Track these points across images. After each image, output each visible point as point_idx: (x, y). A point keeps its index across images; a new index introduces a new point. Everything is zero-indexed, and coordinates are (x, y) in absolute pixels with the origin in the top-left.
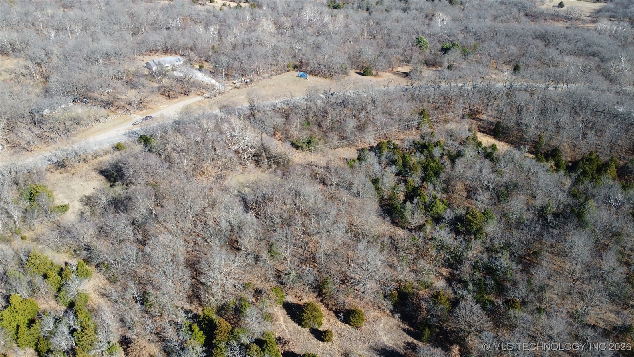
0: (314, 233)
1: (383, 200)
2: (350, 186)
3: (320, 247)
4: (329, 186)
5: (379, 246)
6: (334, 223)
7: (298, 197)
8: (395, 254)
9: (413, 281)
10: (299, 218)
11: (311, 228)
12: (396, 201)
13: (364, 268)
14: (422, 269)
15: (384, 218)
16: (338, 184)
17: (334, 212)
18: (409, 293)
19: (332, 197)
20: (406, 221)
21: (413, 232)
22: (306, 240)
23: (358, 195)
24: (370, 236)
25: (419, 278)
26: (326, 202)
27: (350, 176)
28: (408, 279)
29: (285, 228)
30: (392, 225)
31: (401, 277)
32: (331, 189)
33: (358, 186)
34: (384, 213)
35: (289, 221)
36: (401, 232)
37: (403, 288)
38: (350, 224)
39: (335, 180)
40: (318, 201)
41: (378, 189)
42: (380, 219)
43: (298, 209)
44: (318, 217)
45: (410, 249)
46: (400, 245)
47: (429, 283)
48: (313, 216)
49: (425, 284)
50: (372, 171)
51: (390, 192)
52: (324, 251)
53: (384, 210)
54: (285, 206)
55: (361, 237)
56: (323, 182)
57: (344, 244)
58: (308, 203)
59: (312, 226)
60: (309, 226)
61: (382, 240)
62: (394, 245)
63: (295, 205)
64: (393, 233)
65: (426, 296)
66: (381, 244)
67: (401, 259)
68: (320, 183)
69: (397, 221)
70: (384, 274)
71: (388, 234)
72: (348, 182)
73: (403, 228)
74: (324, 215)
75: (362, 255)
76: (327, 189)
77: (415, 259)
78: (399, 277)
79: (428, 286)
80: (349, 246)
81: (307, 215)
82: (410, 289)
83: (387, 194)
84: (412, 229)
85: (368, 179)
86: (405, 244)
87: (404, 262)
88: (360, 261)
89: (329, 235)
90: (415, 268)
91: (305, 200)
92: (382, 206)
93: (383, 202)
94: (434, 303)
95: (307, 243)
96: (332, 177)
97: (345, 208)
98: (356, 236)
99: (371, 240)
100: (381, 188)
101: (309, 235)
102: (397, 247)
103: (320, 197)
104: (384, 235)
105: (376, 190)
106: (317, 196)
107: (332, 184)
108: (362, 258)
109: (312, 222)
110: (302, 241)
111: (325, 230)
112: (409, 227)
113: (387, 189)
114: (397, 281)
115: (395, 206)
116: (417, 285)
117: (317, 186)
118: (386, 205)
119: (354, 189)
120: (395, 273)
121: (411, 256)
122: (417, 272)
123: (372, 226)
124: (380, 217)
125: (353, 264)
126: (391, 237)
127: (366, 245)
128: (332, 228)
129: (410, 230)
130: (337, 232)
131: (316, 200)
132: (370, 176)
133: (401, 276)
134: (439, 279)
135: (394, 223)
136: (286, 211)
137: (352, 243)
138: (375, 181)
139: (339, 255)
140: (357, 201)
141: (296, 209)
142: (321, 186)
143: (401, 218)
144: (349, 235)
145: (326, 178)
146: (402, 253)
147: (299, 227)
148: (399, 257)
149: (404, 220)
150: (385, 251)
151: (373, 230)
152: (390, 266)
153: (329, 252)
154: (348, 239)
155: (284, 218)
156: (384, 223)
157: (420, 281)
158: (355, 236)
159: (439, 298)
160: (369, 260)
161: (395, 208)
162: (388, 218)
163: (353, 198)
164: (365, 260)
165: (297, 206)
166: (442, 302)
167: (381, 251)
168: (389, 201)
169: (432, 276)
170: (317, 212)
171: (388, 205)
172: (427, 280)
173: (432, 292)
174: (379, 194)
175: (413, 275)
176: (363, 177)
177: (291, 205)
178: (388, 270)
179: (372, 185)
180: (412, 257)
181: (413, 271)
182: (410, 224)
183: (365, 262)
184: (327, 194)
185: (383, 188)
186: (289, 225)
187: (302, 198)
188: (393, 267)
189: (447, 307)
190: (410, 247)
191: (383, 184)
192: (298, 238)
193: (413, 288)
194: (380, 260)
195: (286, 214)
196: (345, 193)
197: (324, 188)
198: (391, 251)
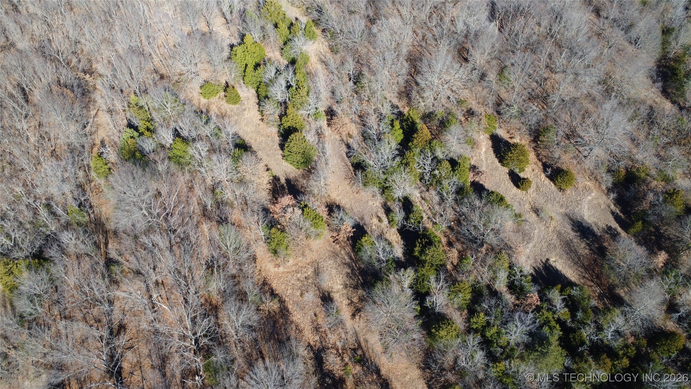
1: (665, 59)
3: (559, 90)
4: (602, 19)
7: (557, 21)
8: (646, 129)
9: (651, 167)
10: (549, 47)
12: (682, 66)
13: (600, 131)
15: (654, 82)
18: (640, 178)
20: (683, 95)
23: (635, 42)
24: (625, 97)
25: (661, 167)
28: (647, 163)
29: (527, 53)
30: (660, 94)
33: (641, 30)
34: (658, 76)
35: (535, 46)
36: (668, 105)
37: (635, 170)
38: (607, 74)
40: (580, 35)
41: (665, 43)
42: (649, 82)
43: (552, 37)
46: (658, 121)
49: (666, 176)
50: (669, 16)
51: (680, 51)
53: (660, 71)
54: (537, 27)
56: (597, 12)
58: (566, 33)
61: (638, 107)
62: (651, 118)
64: (656, 103)
65: (659, 190)
67: (651, 137)
69: (669, 91)
70: (620, 146)
71: (649, 102)
73: (674, 102)
75: (605, 115)
78: (637, 156)
82: (643, 175)
83: (675, 53)
84: (684, 107)
87: (652, 142)
88: (599, 121)
91: (565, 27)
92: (659, 67)
93: (663, 61)
96: (612, 9)
99: (625, 102)
100: (670, 43)
102: (652, 122)
103: (585, 29)
105: (663, 44)
108: (603, 119)
112: (681, 103)
113: (678, 47)
114: (632, 160)
115: (678, 72)
116: (654, 173)
117: (587, 15)
118: (665, 67)
119: (633, 34)
120: (635, 151)
121: (665, 138)
123: (633, 86)
124: (649, 79)
125: (589, 121)
126: (651, 107)
127: (616, 106)
129: (681, 108)
130: (587, 79)
132: (663, 22)
133: (641, 156)
135: (665, 92)
136: (537, 33)
140: (630, 49)
143: (677, 89)
146: (656, 131)
147: (544, 58)
148: (649, 134)
149: (679, 93)
150: (635, 122)
151: (633, 92)
153: (567, 98)
154: (596, 91)
156: (652, 88)
157: (661, 171)
160: (611, 124)
161: (676, 75)
162: (660, 84)
163: (626, 44)
164: (605, 122)
165: (553, 31)
166: (675, 203)
168: (672, 63)
171: (668, 67)
172: (670, 173)
174: (663, 49)
176: (654, 21)
178: (627, 144)
179: (660, 35)
180: (666, 140)
182: (685, 100)
183: (604, 125)
185: (673, 43)
187: (563, 24)
188: (635, 142)
189: (678, 211)
191: (676, 38)
192: (538, 69)
193: (648, 175)
194: (624, 129)
195: (535, 37)
196: (619, 35)
198: (642, 123)
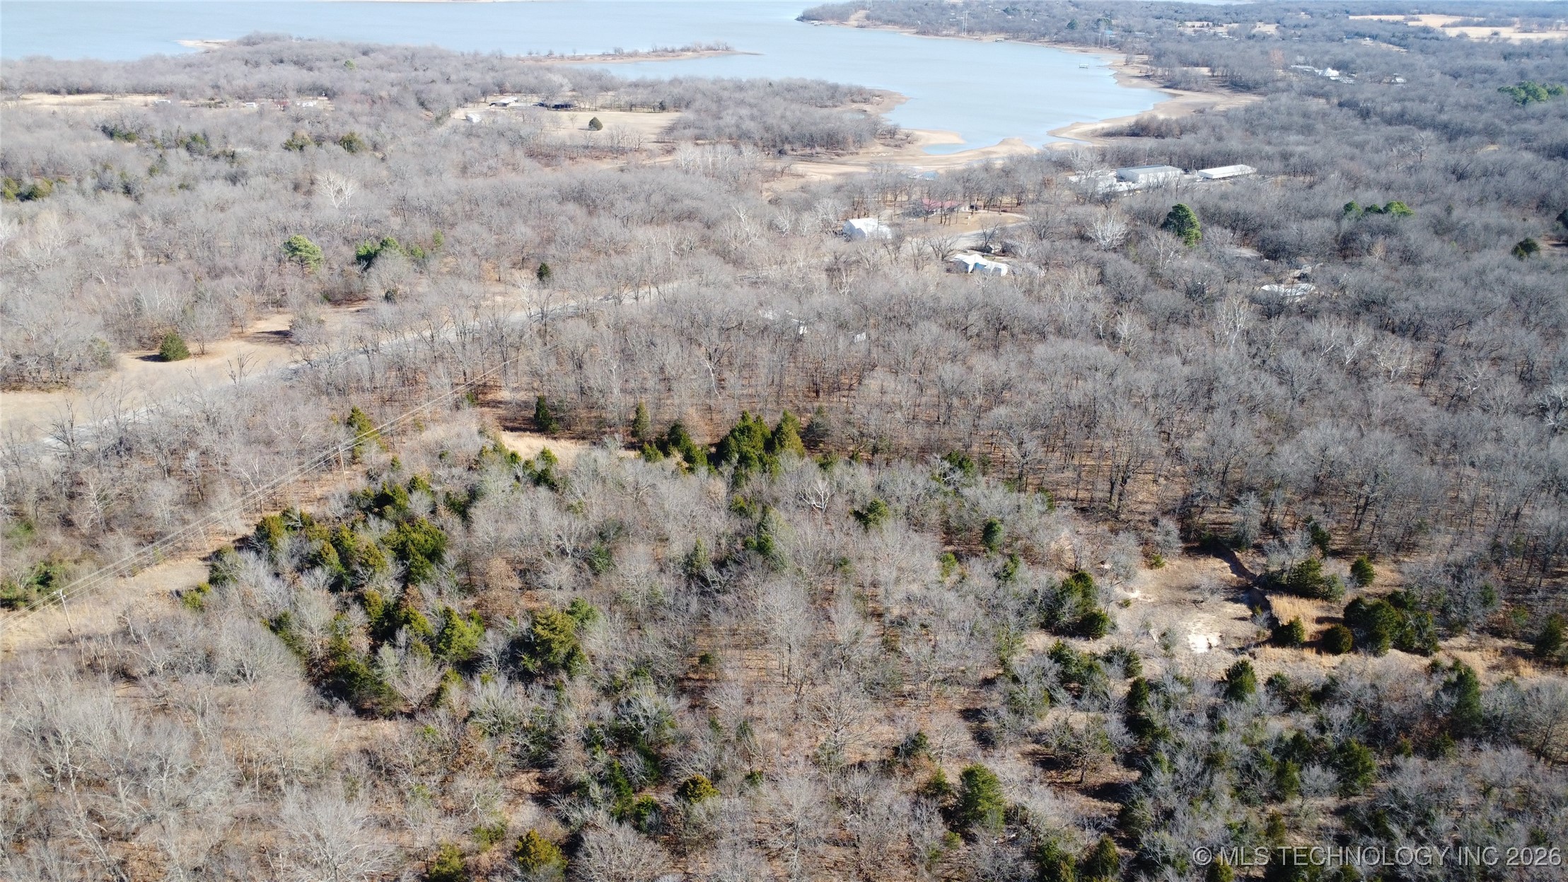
0: (134, 826)
2: (208, 662)
5: (338, 786)
6: (191, 773)
11: (125, 815)
14: (468, 797)
16: (171, 667)
17: (180, 747)
19: (164, 708)
21: (419, 717)
22: (117, 856)
26: (148, 728)
27: (202, 633)
31: (422, 841)
32: (155, 686)
39: (159, 656)
44: (136, 775)
45: (424, 762)
47: (497, 825)
48: (119, 779)
52: (182, 865)
55: (281, 782)
57: (239, 819)
59: (124, 806)
60: (114, 813)
63: (50, 769)
66: (345, 779)
68: (113, 680)
72: (200, 652)
74: (153, 765)
76: (142, 692)
77: (443, 781)
79: (496, 835)
80: (254, 819)
81: (100, 784)
85: (257, 624)
86: (408, 755)
89: (185, 814)
90: (450, 804)
94: (526, 868)
95: (123, 863)
97: (213, 722)
98: (268, 786)
101: (123, 838)
104: (343, 755)
106: (117, 716)
107: (152, 672)
109: (122, 796)
110: (104, 866)
111: (168, 804)
122: (459, 812)
128: (188, 792)
131: (115, 732)
134: (517, 805)
137: (261, 809)
138: (278, 625)
139: (232, 856)
141: (55, 778)
142: (122, 688)
144: (247, 790)
145: (129, 661)
152: (386, 825)
155: (22, 820)
158: (265, 786)
159: (533, 850)
167: (351, 796)
169: (499, 805)
170: (129, 764)
173: (511, 844)
175: (451, 822)
177: (35, 772)
181: (448, 812)
184: (145, 704)
186: (46, 835)
190: (424, 756)
197: (133, 690)
